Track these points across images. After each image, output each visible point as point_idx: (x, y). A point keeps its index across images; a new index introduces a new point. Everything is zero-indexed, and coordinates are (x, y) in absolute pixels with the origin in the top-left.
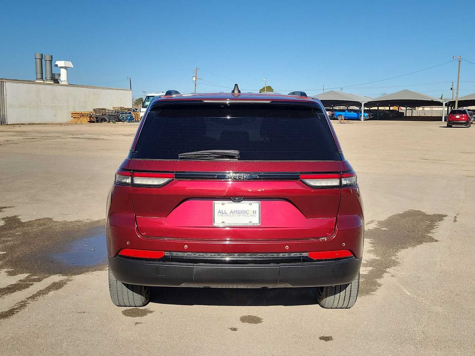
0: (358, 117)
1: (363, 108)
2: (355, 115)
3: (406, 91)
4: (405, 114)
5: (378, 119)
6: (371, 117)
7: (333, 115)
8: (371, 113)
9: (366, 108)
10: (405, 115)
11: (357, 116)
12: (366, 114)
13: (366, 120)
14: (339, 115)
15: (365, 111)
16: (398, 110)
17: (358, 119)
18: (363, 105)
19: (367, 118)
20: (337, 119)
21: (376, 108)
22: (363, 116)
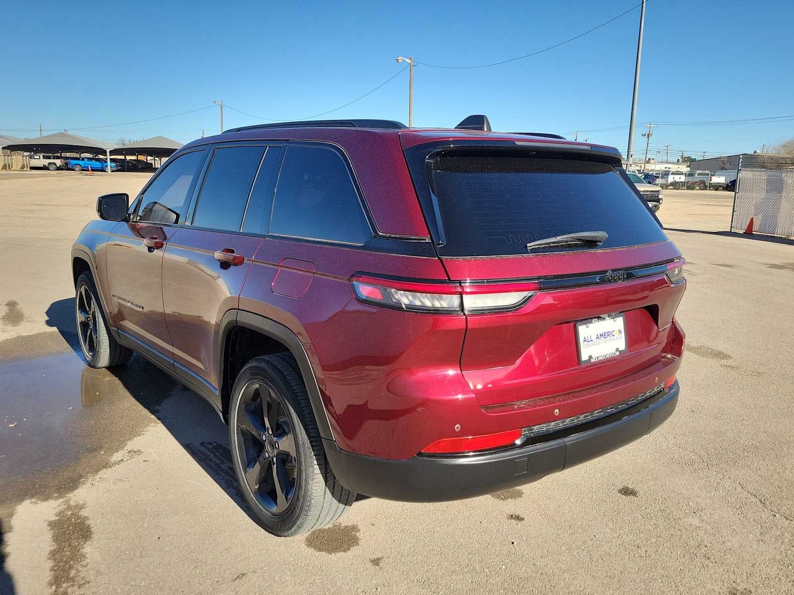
0: (102, 168)
1: (109, 157)
2: (98, 165)
3: (160, 138)
4: (154, 165)
5: (126, 170)
6: (119, 168)
7: (67, 164)
8: (118, 163)
9: (113, 157)
10: (154, 167)
11: (100, 167)
12: (113, 164)
13: (112, 171)
14: (76, 164)
15: (112, 160)
16: (146, 161)
17: (103, 170)
18: (108, 153)
19: (115, 169)
20: (74, 170)
21: (122, 157)
22: (109, 167)
